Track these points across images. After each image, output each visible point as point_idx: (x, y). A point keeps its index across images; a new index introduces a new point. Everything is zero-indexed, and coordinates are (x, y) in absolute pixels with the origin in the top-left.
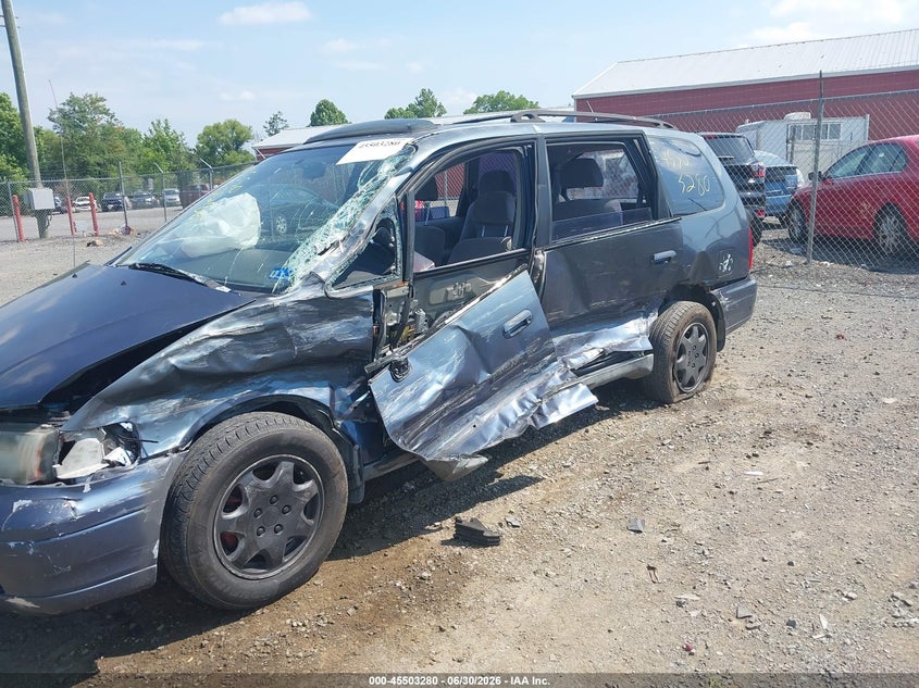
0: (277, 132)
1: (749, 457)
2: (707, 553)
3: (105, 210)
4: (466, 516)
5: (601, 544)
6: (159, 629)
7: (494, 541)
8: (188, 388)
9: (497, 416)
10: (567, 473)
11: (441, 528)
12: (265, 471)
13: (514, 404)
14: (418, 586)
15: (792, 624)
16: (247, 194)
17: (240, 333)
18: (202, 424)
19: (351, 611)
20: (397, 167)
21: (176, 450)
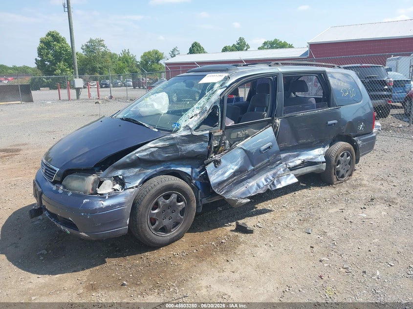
0: (175, 56)
1: (361, 208)
2: (336, 244)
3: (102, 87)
4: (241, 222)
5: (294, 237)
6: (127, 251)
7: (251, 232)
8: (142, 165)
9: (256, 184)
10: (284, 209)
11: (231, 225)
12: (167, 197)
13: (263, 180)
14: (220, 244)
15: (364, 272)
16: (164, 93)
17: (161, 146)
18: (146, 178)
19: (195, 251)
20: (221, 86)
21: (137, 187)
